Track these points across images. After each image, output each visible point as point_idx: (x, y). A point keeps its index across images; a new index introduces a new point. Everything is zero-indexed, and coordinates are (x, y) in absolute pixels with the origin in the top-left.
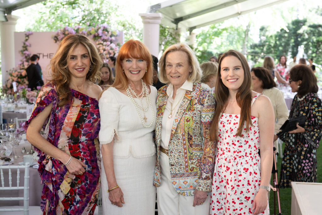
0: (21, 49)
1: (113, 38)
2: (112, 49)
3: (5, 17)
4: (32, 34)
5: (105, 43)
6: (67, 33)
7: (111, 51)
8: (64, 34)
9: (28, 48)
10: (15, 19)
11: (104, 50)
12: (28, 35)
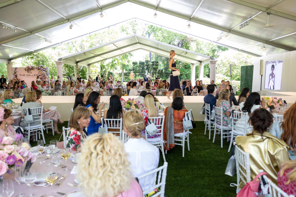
0: (14, 73)
1: (44, 69)
2: (43, 73)
3: (8, 62)
4: (17, 68)
5: (41, 71)
6: (29, 68)
7: (43, 74)
8: (28, 68)
9: (16, 73)
10: (12, 63)
11: (41, 73)
12: (16, 69)
